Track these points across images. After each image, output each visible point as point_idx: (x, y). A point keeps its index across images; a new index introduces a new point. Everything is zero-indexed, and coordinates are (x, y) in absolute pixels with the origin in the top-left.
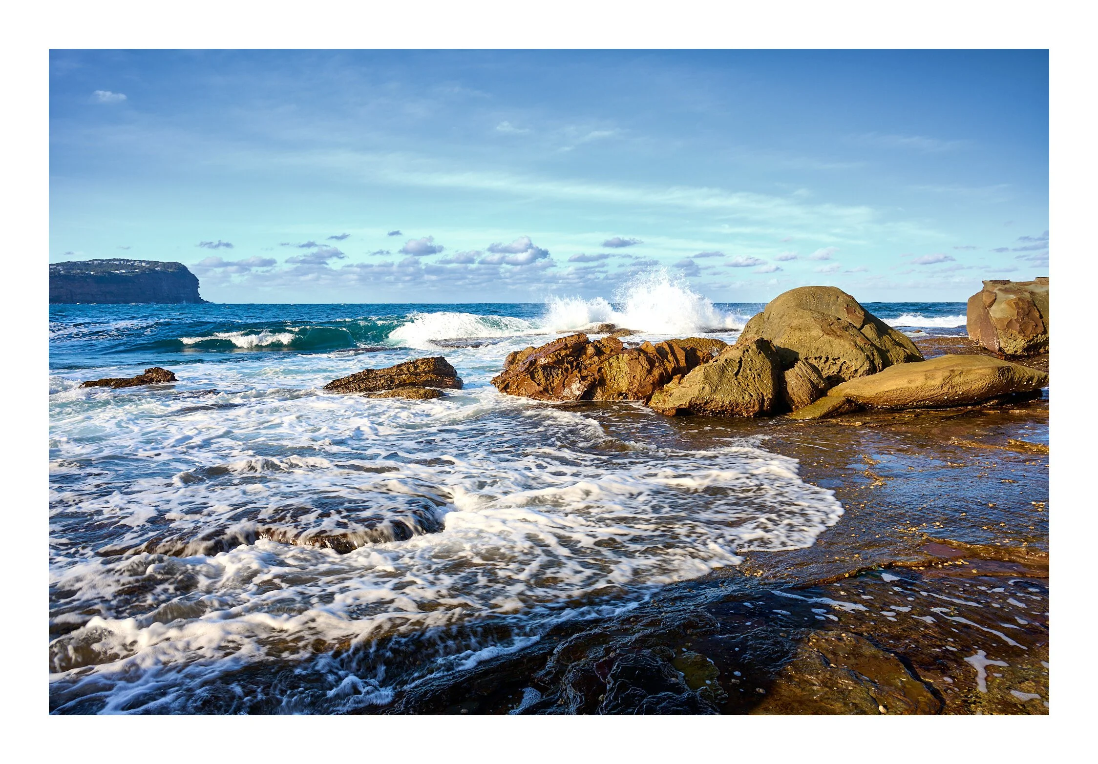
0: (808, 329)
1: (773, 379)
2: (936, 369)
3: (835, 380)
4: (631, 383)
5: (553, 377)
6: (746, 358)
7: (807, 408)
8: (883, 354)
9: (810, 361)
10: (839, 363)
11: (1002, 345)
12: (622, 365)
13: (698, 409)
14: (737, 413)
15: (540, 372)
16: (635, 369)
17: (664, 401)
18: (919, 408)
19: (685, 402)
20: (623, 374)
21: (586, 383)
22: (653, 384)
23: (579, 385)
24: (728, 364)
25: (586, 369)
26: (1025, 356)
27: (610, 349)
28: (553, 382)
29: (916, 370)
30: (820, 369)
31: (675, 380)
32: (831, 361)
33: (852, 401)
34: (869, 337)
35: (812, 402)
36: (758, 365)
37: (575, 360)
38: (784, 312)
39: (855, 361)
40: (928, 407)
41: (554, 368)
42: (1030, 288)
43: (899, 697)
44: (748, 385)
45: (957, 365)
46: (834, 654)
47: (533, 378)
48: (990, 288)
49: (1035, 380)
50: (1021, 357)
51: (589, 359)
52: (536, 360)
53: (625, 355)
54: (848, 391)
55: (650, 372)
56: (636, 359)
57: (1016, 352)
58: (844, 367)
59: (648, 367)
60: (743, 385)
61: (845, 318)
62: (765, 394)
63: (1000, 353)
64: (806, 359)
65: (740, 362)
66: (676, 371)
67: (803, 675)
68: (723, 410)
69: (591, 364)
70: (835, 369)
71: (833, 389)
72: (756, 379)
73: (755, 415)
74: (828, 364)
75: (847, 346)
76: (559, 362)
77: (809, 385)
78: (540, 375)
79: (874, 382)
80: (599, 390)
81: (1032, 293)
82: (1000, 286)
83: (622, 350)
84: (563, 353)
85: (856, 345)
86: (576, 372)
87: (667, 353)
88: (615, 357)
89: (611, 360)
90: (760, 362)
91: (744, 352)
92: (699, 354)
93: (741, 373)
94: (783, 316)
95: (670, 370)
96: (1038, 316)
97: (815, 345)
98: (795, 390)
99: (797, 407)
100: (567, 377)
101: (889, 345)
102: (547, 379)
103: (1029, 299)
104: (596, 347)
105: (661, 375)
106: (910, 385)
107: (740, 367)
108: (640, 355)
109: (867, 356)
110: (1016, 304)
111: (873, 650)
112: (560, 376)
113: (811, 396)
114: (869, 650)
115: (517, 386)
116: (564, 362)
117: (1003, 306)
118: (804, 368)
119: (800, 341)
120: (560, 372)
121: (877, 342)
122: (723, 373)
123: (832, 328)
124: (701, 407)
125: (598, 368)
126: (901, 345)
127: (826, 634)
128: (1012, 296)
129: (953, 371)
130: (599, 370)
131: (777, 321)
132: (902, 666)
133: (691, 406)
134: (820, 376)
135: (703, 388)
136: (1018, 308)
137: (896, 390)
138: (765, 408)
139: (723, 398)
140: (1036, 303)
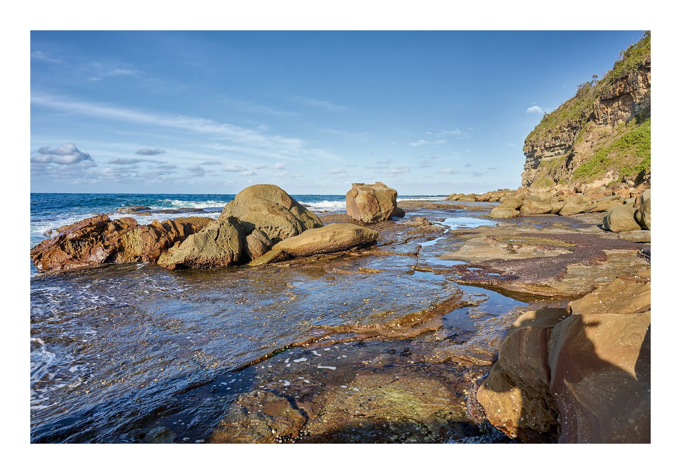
0: (260, 210)
1: (239, 242)
2: (327, 231)
3: (276, 241)
4: (144, 249)
5: (81, 247)
6: (222, 229)
7: (260, 258)
8: (302, 224)
9: (262, 230)
10: (278, 230)
11: (362, 218)
12: (137, 236)
13: (191, 264)
14: (217, 264)
15: (70, 244)
16: (147, 239)
17: (168, 260)
18: (320, 254)
19: (181, 260)
20: (138, 243)
21: (108, 251)
22: (160, 248)
23: (102, 252)
24: (210, 233)
25: (108, 240)
26: (372, 223)
27: (127, 226)
28: (81, 251)
29: (317, 232)
30: (268, 234)
31: (176, 244)
32: (274, 229)
33: (285, 252)
34: (294, 214)
35: (263, 254)
36: (229, 233)
37: (99, 234)
38: (246, 200)
39: (287, 228)
40: (324, 253)
41: (82, 241)
42: (373, 188)
43: (284, 422)
44: (223, 246)
45: (336, 229)
46: (251, 405)
47: (63, 249)
48: (355, 187)
49: (373, 236)
50: (370, 224)
51: (110, 233)
52: (65, 236)
53: (139, 229)
54: (282, 246)
55: (157, 240)
56: (147, 232)
57: (368, 221)
58: (281, 232)
59: (156, 237)
60: (220, 246)
61: (281, 203)
62: (234, 251)
63: (361, 222)
64: (260, 228)
65: (218, 232)
66: (176, 239)
67: (230, 423)
68: (207, 263)
69: (112, 237)
70: (276, 233)
71: (275, 245)
72: (228, 242)
73: (228, 264)
74: (272, 231)
75: (283, 220)
76: (85, 236)
77: (261, 244)
78: (69, 246)
79: (296, 240)
80: (119, 255)
81: (374, 190)
82: (360, 187)
83: (137, 226)
84: (89, 229)
85: (287, 219)
86: (100, 243)
87: (171, 227)
88: (131, 231)
89: (128, 234)
90: (231, 231)
91: (221, 225)
92: (194, 227)
93: (218, 239)
94: (245, 202)
95: (172, 238)
96: (377, 202)
97: (264, 220)
98: (253, 247)
99: (254, 258)
100: (93, 247)
101: (305, 219)
102: (75, 249)
103: (373, 194)
104: (116, 224)
105: (166, 242)
106: (314, 241)
107: (218, 235)
108: (150, 229)
109: (294, 225)
110: (367, 196)
111: (274, 397)
112: (87, 247)
113: (262, 250)
114: (271, 398)
115: (49, 256)
116: (89, 236)
117: (361, 197)
118: (258, 234)
119: (256, 217)
120: (86, 244)
121: (298, 218)
122: (207, 239)
123: (274, 209)
124: (193, 262)
125: (118, 239)
126: (311, 219)
127: (249, 394)
128: (365, 192)
129: (335, 232)
130: (119, 241)
131: (242, 205)
132: (289, 403)
133: (186, 262)
134: (267, 238)
135: (194, 249)
136: (368, 198)
137: (307, 244)
138: (234, 260)
139: (207, 255)
140: (376, 195)
